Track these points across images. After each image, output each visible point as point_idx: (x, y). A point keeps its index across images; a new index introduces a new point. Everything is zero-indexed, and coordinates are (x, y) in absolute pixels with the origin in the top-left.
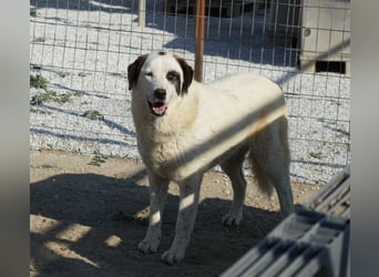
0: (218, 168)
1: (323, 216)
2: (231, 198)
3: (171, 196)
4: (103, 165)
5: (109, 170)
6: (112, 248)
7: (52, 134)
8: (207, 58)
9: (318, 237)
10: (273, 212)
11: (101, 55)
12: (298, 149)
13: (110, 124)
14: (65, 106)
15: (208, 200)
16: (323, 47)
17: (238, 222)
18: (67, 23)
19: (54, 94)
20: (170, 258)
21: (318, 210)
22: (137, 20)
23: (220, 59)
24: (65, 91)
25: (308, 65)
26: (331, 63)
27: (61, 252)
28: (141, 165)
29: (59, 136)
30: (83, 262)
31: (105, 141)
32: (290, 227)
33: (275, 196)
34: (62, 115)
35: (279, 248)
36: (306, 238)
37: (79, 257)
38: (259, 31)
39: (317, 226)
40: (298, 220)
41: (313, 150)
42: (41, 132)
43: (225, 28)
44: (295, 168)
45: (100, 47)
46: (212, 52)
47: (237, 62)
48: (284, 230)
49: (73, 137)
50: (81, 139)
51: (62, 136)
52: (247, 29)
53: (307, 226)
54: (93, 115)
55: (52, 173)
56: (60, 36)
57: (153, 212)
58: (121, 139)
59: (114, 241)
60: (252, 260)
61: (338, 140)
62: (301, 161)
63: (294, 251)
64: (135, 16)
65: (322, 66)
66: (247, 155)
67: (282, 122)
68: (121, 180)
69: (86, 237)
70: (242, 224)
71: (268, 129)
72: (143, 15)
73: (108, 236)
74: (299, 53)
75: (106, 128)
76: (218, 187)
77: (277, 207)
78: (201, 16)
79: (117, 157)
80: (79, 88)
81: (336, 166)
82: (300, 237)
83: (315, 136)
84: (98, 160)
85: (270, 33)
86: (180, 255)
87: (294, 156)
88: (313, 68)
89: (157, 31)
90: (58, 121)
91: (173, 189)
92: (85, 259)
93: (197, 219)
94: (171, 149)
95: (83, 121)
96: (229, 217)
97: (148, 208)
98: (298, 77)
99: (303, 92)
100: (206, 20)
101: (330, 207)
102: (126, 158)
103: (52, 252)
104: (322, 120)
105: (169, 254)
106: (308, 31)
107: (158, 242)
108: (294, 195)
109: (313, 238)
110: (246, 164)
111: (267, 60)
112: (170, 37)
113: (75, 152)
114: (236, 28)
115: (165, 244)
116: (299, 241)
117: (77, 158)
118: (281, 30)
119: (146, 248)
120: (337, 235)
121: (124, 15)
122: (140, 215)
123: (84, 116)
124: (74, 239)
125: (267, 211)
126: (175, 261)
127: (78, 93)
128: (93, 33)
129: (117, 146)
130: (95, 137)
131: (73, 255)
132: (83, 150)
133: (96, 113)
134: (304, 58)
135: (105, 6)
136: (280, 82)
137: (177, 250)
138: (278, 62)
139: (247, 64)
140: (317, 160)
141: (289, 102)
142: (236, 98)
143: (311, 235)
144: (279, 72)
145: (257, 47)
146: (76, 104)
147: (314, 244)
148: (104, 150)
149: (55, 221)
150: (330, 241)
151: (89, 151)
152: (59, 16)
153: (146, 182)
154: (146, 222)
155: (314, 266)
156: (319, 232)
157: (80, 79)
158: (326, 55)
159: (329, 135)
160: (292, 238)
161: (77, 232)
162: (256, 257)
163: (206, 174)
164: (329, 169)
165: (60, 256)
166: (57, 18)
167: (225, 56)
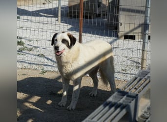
0: (88, 75)
1: (127, 93)
2: (93, 86)
3: (70, 85)
4: (45, 74)
5: (47, 76)
6: (49, 105)
7: (26, 63)
8: (83, 34)
9: (126, 101)
10: (108, 92)
11: (44, 33)
12: (117, 68)
13: (47, 59)
14: (31, 52)
15: (84, 87)
16: (127, 30)
17: (95, 95)
18: (31, 21)
19: (27, 48)
20: (70, 109)
21: (125, 90)
22: (57, 20)
23: (88, 34)
24: (31, 47)
25: (121, 37)
26: (130, 36)
27: (30, 106)
28: (59, 74)
29: (28, 63)
30: (38, 110)
31: (46, 65)
32: (115, 97)
33: (109, 85)
34: (29, 55)
35: (111, 105)
36: (121, 101)
37: (36, 108)
38: (103, 24)
39: (125, 96)
40: (118, 95)
41: (123, 68)
42: (22, 62)
43: (90, 23)
44: (116, 75)
45: (44, 30)
46: (85, 32)
47: (95, 36)
48: (113, 98)
49: (34, 64)
50: (37, 64)
51: (30, 63)
52: (99, 23)
53: (122, 97)
54: (42, 56)
55: (26, 77)
56: (29, 26)
57: (64, 92)
58: (52, 64)
59: (49, 102)
60: (101, 109)
61: (132, 65)
62: (119, 72)
63: (117, 106)
64: (57, 19)
65: (127, 37)
66: (98, 70)
67: (111, 58)
68: (52, 80)
69: (39, 101)
70: (97, 96)
71: (106, 60)
72: (60, 18)
73: (47, 100)
74: (118, 32)
75: (46, 60)
76: (88, 82)
77: (110, 90)
78: (81, 18)
79: (50, 71)
80: (36, 45)
81: (132, 74)
82: (119, 101)
83: (124, 63)
84: (43, 72)
85: (107, 25)
86: (74, 107)
87: (116, 70)
88: (123, 38)
89: (65, 24)
90: (28, 58)
91: (71, 83)
93: (80, 94)
94: (70, 68)
95: (37, 58)
96: (92, 93)
97: (62, 90)
98: (118, 41)
99: (120, 47)
100: (83, 20)
101: (130, 90)
102: (54, 71)
103: (26, 106)
104: (126, 57)
105: (70, 107)
106: (121, 24)
107: (66, 103)
108: (116, 85)
109: (124, 101)
110: (98, 73)
111: (106, 35)
112: (70, 26)
113: (35, 69)
114: (94, 23)
115: (68, 104)
116: (119, 102)
117: (35, 71)
118: (111, 24)
119: (61, 105)
120: (133, 100)
121: (53, 18)
122: (59, 93)
123: (38, 56)
124: (34, 102)
125: (106, 91)
126: (72, 110)
127: (36, 47)
128: (41, 25)
129: (50, 67)
130: (42, 64)
131: (34, 107)
132: (37, 69)
133: (42, 55)
134: (120, 34)
135: (46, 15)
136: (111, 43)
137: (73, 106)
138: (110, 36)
139: (99, 36)
140: (125, 72)
141: (114, 50)
142: (94, 49)
143: (123, 100)
144: (110, 39)
145: (102, 30)
146: (35, 52)
147: (124, 103)
148: (45, 68)
149: (27, 95)
150: (130, 102)
151: (40, 69)
152: (28, 19)
153: (61, 80)
154: (61, 95)
155: (124, 112)
156: (126, 99)
157: (36, 42)
158: (128, 33)
159: (129, 63)
160: (116, 101)
161: (35, 99)
162: (102, 108)
163: (83, 77)
164: (129, 75)
165: (29, 108)
166: (28, 20)
167: (90, 33)
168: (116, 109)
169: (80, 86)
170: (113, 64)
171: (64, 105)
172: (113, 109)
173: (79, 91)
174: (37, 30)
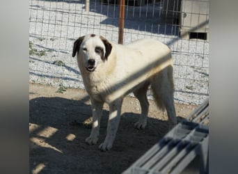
0: (132, 95)
1: (197, 125)
2: (140, 112)
3: (105, 111)
4: (64, 93)
5: (68, 95)
6: (70, 141)
7: (35, 74)
8: (125, 30)
9: (194, 137)
10: (164, 121)
11: (64, 28)
12: (179, 84)
13: (69, 68)
14: (42, 58)
15: (126, 114)
16: (195, 24)
18: (44, 9)
19: (36, 50)
20: (104, 148)
21: (194, 121)
22: (84, 8)
23: (133, 31)
24: (42, 49)
25: (185, 35)
26: (199, 33)
27: (40, 144)
28: (86, 94)
29: (38, 75)
31: (66, 79)
32: (178, 131)
33: (166, 112)
34: (40, 63)
35: (172, 144)
36: (187, 138)
37: (51, 147)
38: (157, 14)
39: (194, 131)
40: (182, 127)
41: (187, 85)
43: (137, 13)
44: (177, 95)
45: (63, 23)
46: (129, 27)
47: (143, 33)
48: (175, 133)
49: (47, 76)
50: (52, 77)
51: (41, 76)
52: (150, 13)
53: (188, 131)
54: (59, 63)
55: (34, 97)
56: (40, 16)
57: (94, 121)
58: (75, 78)
59: (71, 137)
60: (156, 151)
61: (203, 79)
62: (181, 91)
63: (180, 145)
64: (84, 5)
65: (194, 35)
66: (149, 87)
67: (169, 69)
68: (75, 101)
69: (55, 135)
70: (146, 128)
72: (88, 4)
73: (67, 134)
74: (180, 27)
75: (66, 71)
76: (132, 106)
77: (166, 118)
78: (122, 5)
79: (73, 88)
80: (50, 47)
81: (201, 94)
82: (184, 138)
83: (189, 77)
84: (62, 89)
85: (163, 16)
86: (110, 146)
87: (176, 88)
88: (188, 37)
89: (97, 14)
90: (39, 67)
91: (106, 107)
92: (54, 148)
93: (120, 125)
95: (53, 67)
96: (138, 124)
97: (92, 118)
98: (180, 41)
99: (182, 51)
100: (126, 8)
101: (201, 120)
102: (78, 89)
103: (35, 144)
104: (193, 67)
105: (103, 145)
106: (185, 15)
108: (177, 111)
109: (191, 138)
110: (149, 92)
111: (162, 32)
112: (104, 18)
113: (48, 85)
114: (143, 13)
115: (101, 140)
116: (184, 140)
117: (49, 88)
118: (170, 14)
119: (90, 142)
120: (206, 136)
121: (78, 4)
122: (86, 122)
123: (54, 63)
124: (48, 136)
125: (161, 121)
126: (107, 149)
127: (50, 50)
128: (59, 15)
129: (73, 82)
130: (60, 76)
131: (47, 145)
132: (53, 84)
133: (61, 62)
134: (182, 31)
136: (169, 44)
138: (168, 33)
139: (150, 34)
140: (190, 91)
141: (174, 56)
142: (141, 53)
143: (190, 136)
144: (168, 38)
145: (156, 24)
146: (49, 57)
147: (192, 142)
148: (65, 84)
149: (36, 125)
150: (202, 140)
151: (56, 84)
152: (39, 4)
153: (89, 103)
154: (90, 126)
156: (195, 135)
157: (51, 42)
158: (196, 28)
159: (197, 76)
160: (179, 138)
161: (50, 131)
162: (158, 149)
163: (125, 98)
164: (196, 96)
165: (40, 146)
166: (38, 6)
167: (136, 29)
168: (179, 150)
169: (119, 112)
170: (172, 77)
171: (95, 142)
172: (174, 150)
173: (119, 121)
174: (51, 22)
